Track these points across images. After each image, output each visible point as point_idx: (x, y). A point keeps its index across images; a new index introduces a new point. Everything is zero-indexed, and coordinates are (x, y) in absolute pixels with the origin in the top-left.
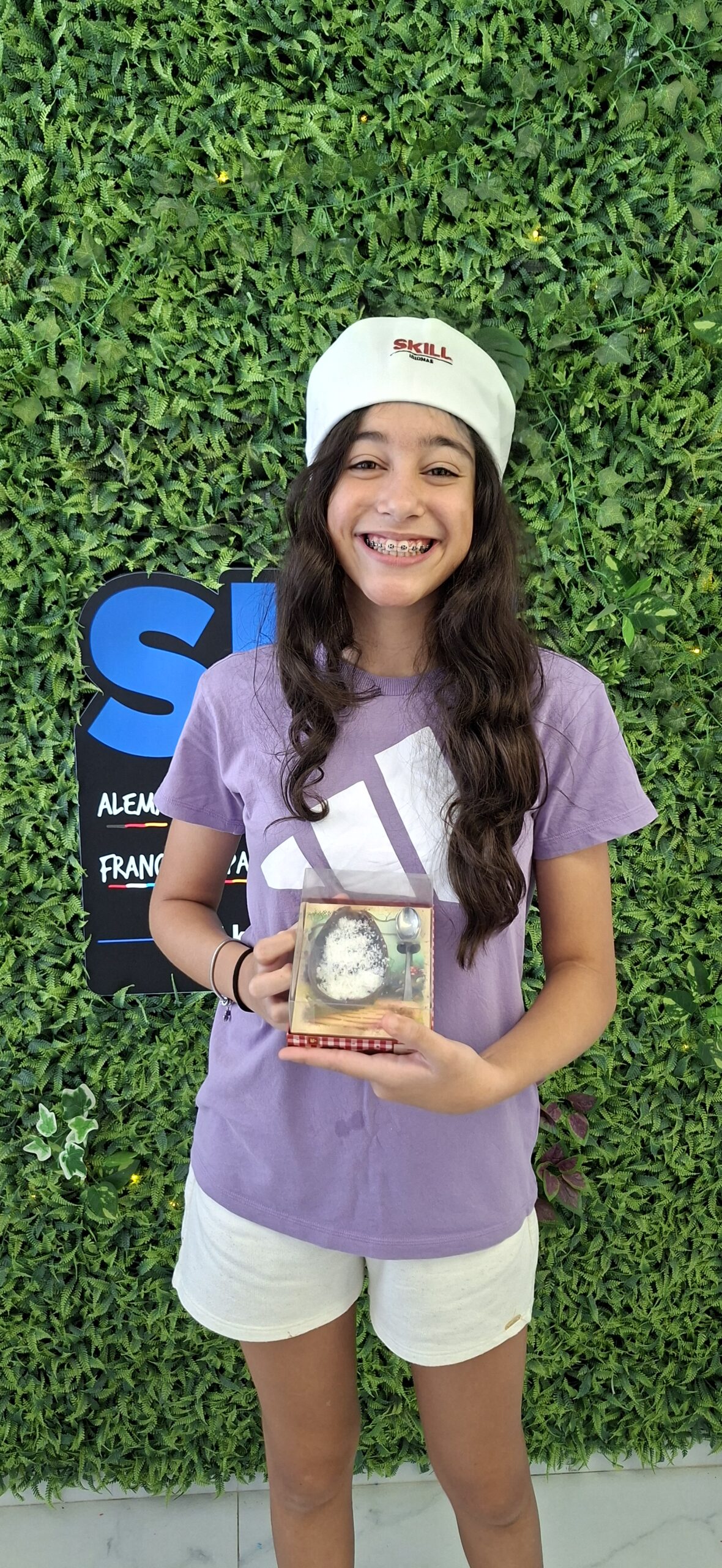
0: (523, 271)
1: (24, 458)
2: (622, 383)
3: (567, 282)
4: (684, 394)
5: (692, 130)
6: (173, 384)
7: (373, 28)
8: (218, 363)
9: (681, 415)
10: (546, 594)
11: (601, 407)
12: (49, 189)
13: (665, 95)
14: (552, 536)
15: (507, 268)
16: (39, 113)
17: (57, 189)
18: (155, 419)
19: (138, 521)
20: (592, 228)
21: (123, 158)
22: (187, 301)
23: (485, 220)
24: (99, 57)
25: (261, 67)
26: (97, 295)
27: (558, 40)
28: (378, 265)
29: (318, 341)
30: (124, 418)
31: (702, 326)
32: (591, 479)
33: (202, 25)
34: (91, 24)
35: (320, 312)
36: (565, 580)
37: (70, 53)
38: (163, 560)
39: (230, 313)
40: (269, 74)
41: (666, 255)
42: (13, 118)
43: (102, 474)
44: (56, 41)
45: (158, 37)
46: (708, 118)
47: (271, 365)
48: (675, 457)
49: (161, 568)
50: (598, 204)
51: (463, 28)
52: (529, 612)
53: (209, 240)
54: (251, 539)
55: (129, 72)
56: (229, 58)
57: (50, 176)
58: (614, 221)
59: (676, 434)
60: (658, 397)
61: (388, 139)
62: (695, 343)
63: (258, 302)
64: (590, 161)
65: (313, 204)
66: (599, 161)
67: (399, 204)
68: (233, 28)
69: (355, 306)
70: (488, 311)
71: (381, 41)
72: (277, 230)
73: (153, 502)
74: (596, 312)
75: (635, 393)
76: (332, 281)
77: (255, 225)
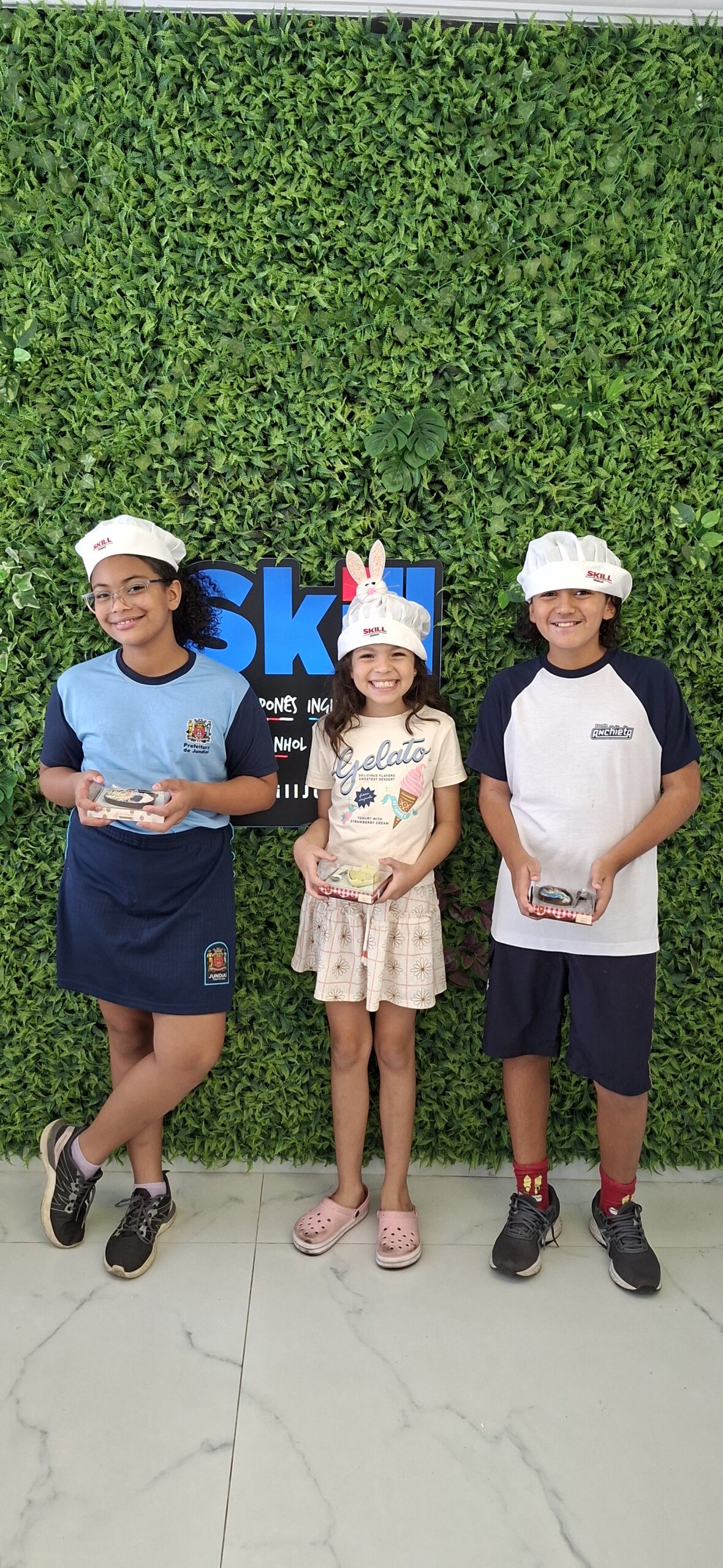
0: (446, 374)
1: (140, 491)
2: (508, 442)
3: (475, 379)
4: (549, 448)
5: (552, 284)
6: (230, 445)
7: (352, 230)
8: (257, 432)
9: (546, 462)
10: (463, 575)
11: (496, 457)
12: (158, 331)
13: (531, 266)
14: (466, 539)
15: (435, 373)
16: (153, 287)
17: (162, 330)
18: (218, 468)
19: (207, 528)
20: (488, 347)
21: (202, 311)
22: (238, 396)
23: (419, 344)
24: (188, 252)
25: (284, 254)
26: (185, 393)
27: (466, 232)
28: (355, 372)
29: (318, 419)
30: (200, 466)
31: (557, 407)
32: (490, 503)
33: (250, 233)
34: (185, 235)
35: (319, 402)
36: (475, 566)
37: (171, 251)
38: (222, 553)
39: (265, 402)
40: (289, 259)
41: (536, 362)
42: (137, 289)
43: (187, 501)
44: (163, 244)
45: (223, 239)
46: (563, 277)
47: (289, 434)
48: (545, 488)
49: (221, 558)
50: (493, 331)
51: (407, 228)
52: (452, 587)
53: (251, 360)
54: (277, 540)
55: (205, 261)
56: (265, 251)
57: (158, 324)
58: (504, 341)
59: (545, 474)
60: (531, 451)
61: (361, 296)
62: (556, 417)
63: (281, 396)
64: (488, 305)
65: (315, 337)
66: (494, 304)
67: (367, 336)
68: (267, 233)
69: (340, 397)
70: (424, 399)
71: (357, 237)
72: (293, 352)
73: (217, 517)
74: (493, 398)
75: (517, 449)
76: (326, 382)
77: (280, 350)
